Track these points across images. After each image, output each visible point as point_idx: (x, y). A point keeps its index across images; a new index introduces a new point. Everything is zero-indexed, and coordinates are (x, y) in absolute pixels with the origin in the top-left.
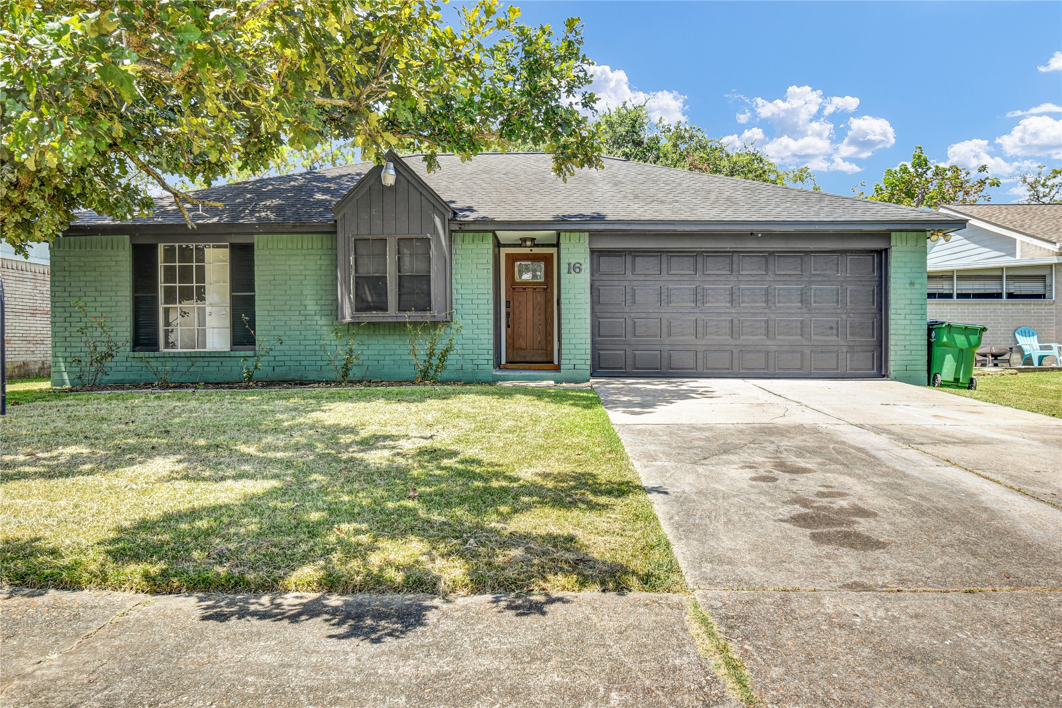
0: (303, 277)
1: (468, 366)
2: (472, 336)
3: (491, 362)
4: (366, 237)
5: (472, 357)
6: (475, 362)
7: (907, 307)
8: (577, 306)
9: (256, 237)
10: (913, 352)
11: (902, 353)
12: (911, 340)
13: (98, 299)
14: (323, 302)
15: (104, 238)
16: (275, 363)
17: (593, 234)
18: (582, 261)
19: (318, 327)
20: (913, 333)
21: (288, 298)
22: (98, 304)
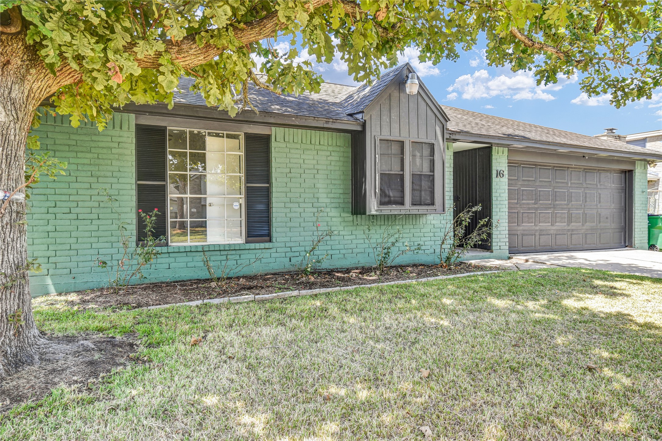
4: (388, 138)
7: (641, 205)
8: (502, 203)
9: (273, 128)
10: (643, 232)
11: (639, 233)
12: (643, 225)
14: (332, 195)
16: (292, 254)
18: (504, 169)
19: (328, 219)
20: (643, 221)
21: (303, 190)
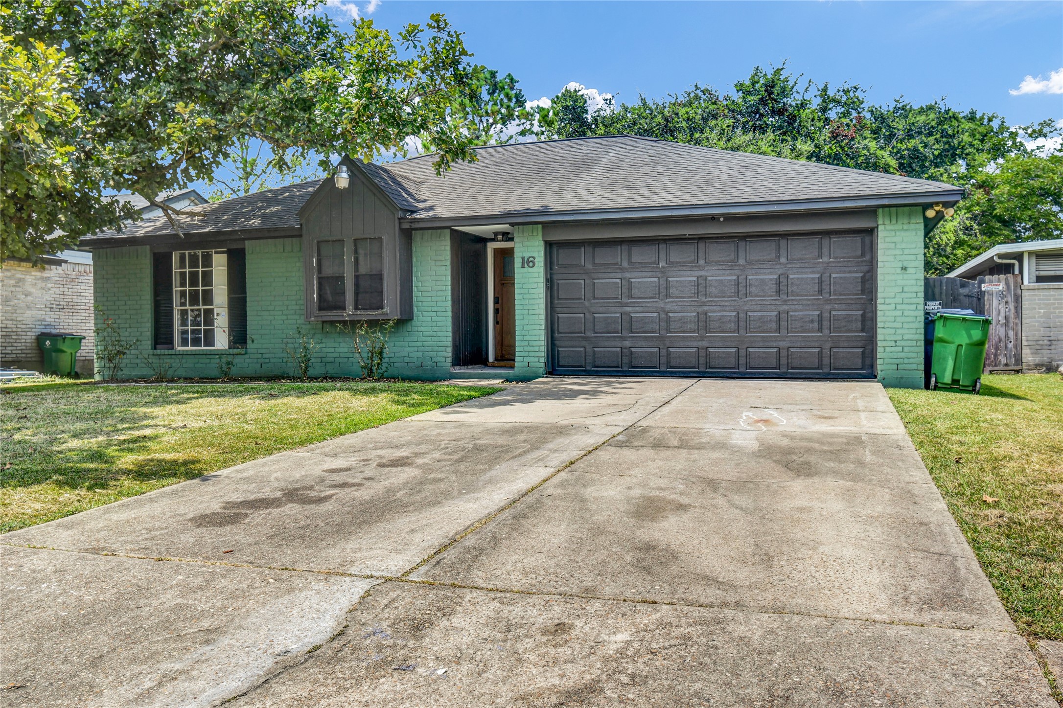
0: (285, 279)
1: (428, 363)
2: (431, 333)
3: (449, 360)
4: (327, 238)
5: (431, 354)
6: (435, 360)
7: (898, 295)
8: (531, 302)
9: (246, 242)
10: (906, 349)
11: (893, 349)
12: (903, 334)
13: (129, 303)
15: (132, 248)
16: (263, 360)
17: (546, 225)
18: (535, 255)
20: (905, 325)
21: (273, 298)
22: (128, 307)
